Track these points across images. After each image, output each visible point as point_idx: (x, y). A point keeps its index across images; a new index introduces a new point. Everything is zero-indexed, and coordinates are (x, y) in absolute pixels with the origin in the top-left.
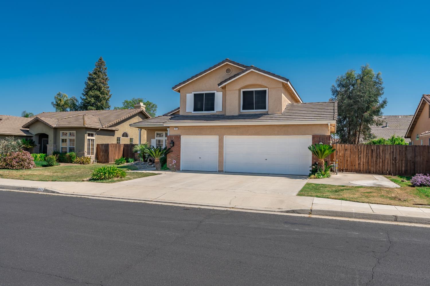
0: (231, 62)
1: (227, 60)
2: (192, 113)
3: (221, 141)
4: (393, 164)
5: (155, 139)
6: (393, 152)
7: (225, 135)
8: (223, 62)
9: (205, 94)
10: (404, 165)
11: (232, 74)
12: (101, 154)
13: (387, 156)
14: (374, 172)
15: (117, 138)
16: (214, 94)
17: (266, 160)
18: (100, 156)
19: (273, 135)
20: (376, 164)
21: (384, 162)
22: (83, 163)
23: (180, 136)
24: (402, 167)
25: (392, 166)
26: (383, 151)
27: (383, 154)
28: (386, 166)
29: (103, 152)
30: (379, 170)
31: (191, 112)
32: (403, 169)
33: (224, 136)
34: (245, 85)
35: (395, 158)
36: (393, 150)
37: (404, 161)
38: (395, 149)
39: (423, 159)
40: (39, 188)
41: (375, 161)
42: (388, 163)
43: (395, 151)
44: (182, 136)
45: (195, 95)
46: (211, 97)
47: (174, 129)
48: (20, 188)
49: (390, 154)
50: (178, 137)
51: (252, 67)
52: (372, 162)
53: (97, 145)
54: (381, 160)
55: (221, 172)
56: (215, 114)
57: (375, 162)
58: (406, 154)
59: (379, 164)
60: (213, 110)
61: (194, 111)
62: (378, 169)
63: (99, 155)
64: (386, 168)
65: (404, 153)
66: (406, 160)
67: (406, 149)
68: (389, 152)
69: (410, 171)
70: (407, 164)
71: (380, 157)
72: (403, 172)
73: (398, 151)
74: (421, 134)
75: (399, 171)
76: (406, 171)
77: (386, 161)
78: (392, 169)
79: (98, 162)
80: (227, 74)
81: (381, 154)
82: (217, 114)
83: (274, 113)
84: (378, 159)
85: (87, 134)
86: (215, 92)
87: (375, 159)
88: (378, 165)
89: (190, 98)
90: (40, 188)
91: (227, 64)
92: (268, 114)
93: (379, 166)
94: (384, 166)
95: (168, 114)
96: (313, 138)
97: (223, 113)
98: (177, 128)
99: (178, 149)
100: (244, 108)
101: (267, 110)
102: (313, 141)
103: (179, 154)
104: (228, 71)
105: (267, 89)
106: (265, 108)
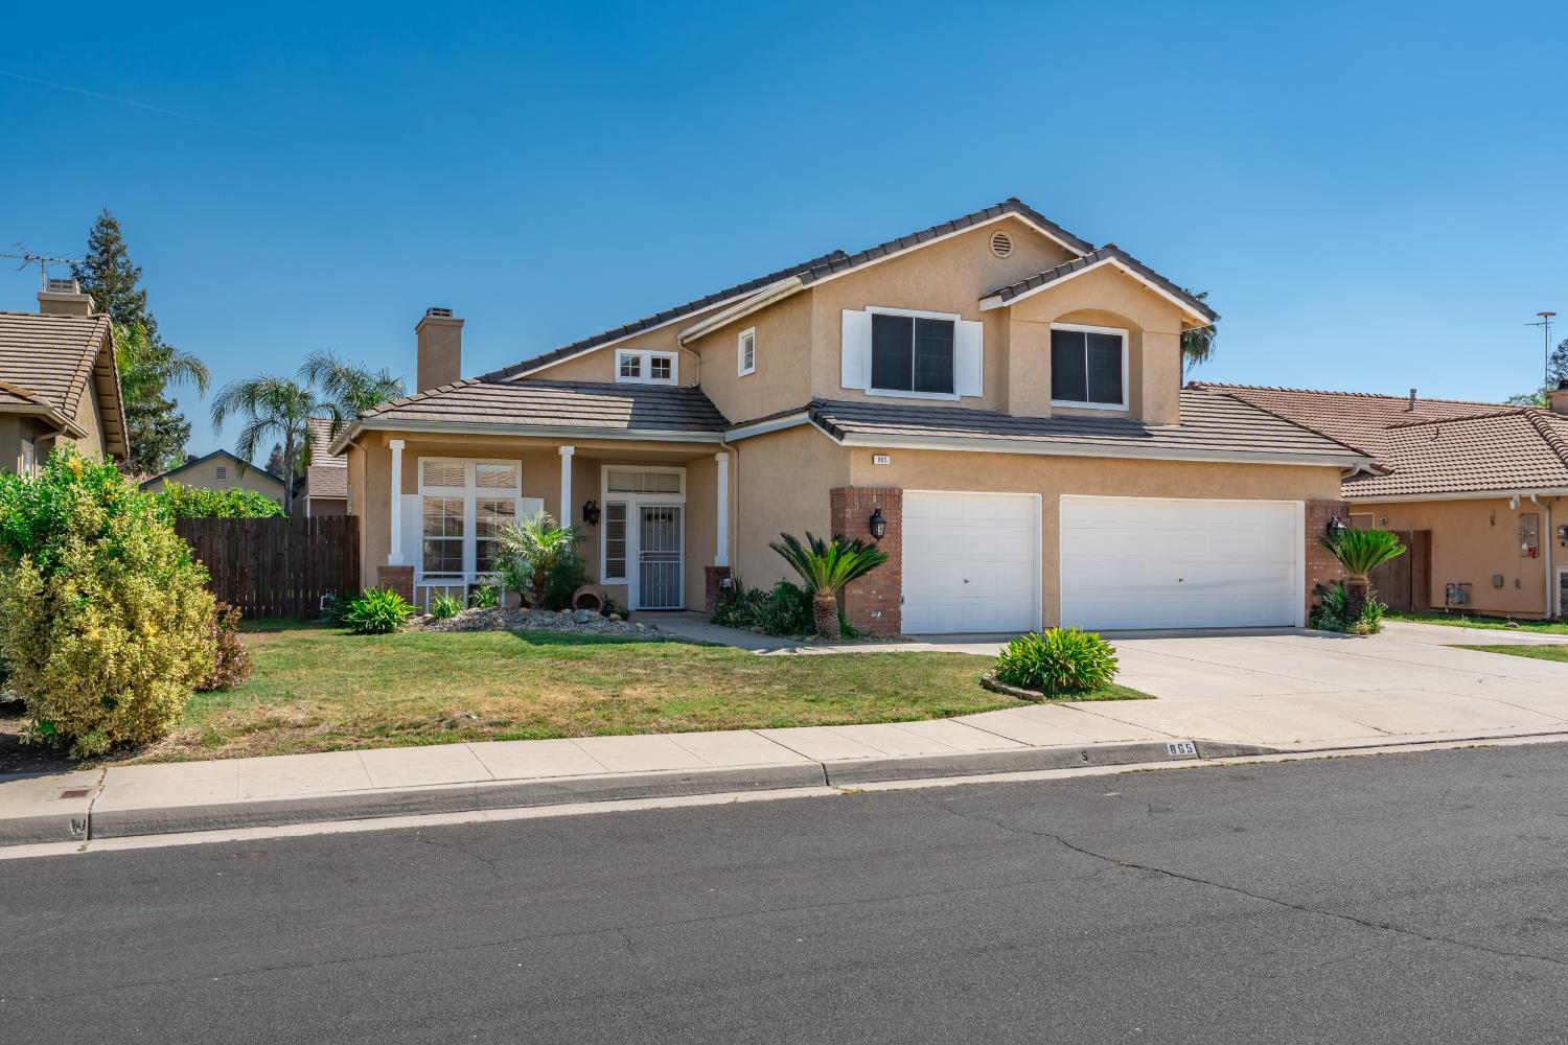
1: (1014, 203)
2: (866, 393)
3: (1050, 514)
7: (1065, 492)
8: (999, 210)
9: (916, 319)
11: (1012, 258)
16: (950, 325)
17: (1180, 581)
23: (901, 491)
31: (864, 390)
33: (1061, 496)
34: (1075, 308)
44: (903, 492)
45: (876, 318)
46: (940, 335)
47: (876, 461)
50: (893, 496)
51: (1112, 249)
56: (956, 406)
60: (949, 389)
61: (876, 384)
80: (996, 254)
82: (964, 406)
83: (1161, 421)
86: (956, 318)
89: (856, 328)
91: (1012, 219)
95: (508, 376)
96: (1311, 508)
97: (988, 406)
98: (888, 458)
99: (893, 545)
100: (1055, 395)
101: (1125, 407)
102: (1311, 519)
103: (897, 569)
104: (1002, 244)
105: (1124, 333)
106: (1119, 400)
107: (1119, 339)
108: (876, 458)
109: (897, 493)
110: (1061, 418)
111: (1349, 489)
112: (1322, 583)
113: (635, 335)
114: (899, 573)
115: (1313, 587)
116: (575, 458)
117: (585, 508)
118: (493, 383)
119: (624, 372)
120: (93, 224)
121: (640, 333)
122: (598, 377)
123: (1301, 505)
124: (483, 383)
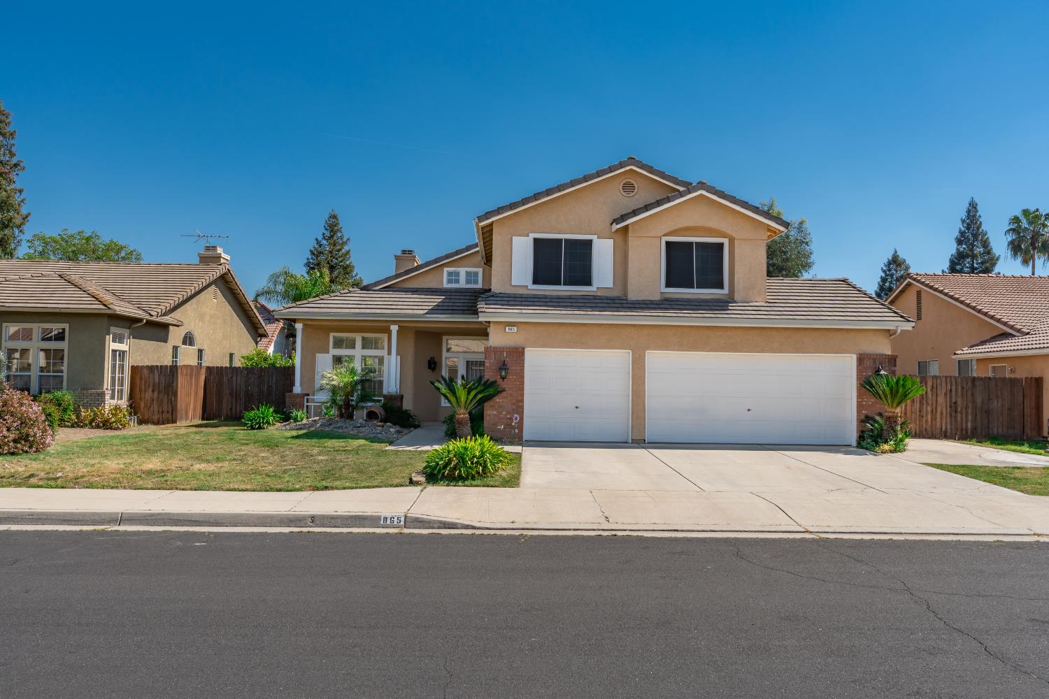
0: (643, 167)
1: (632, 160)
2: (529, 288)
3: (638, 363)
4: (951, 416)
5: (328, 352)
6: (951, 390)
7: (649, 348)
8: (621, 165)
9: (565, 240)
10: (970, 417)
11: (637, 197)
12: (148, 395)
13: (941, 399)
14: (917, 433)
15: (174, 347)
16: (590, 243)
17: (749, 410)
18: (142, 405)
19: (768, 352)
20: (920, 415)
21: (934, 411)
22: (104, 425)
23: (523, 349)
24: (967, 423)
25: (948, 420)
26: (932, 390)
27: (932, 395)
28: (938, 420)
29: (153, 391)
30: (926, 429)
31: (526, 286)
32: (969, 425)
33: (646, 352)
34: (679, 226)
35: (955, 403)
36: (951, 385)
37: (970, 410)
38: (954, 384)
39: (1002, 404)
40: (383, 515)
41: (918, 409)
42: (942, 414)
43: (954, 388)
44: (526, 349)
45: (536, 240)
46: (581, 249)
47: (507, 330)
48: (300, 520)
49: (946, 394)
50: (518, 353)
51: (701, 185)
52: (912, 412)
53: (132, 367)
54: (929, 408)
55: (639, 442)
56: (593, 294)
57: (918, 413)
58: (973, 395)
59: (927, 415)
60: (589, 283)
61: (535, 282)
62: (924, 427)
63: (141, 399)
64: (938, 424)
65: (969, 393)
66: (975, 408)
67: (974, 385)
68: (944, 391)
69: (982, 430)
70: (976, 415)
71: (927, 402)
72: (969, 432)
73: (960, 388)
74: (955, 354)
75: (962, 430)
76: (974, 429)
77: (939, 410)
78: (949, 427)
79: (141, 422)
80: (624, 194)
81: (930, 396)
82: (598, 294)
83: (749, 300)
84: (924, 406)
85: (111, 336)
86: (594, 238)
87: (918, 405)
88: (924, 419)
89: (523, 249)
90: (389, 515)
91: (632, 171)
92: (735, 302)
93: (927, 421)
94: (935, 419)
95: (376, 286)
96: (861, 360)
97: (616, 293)
98: (515, 328)
99: (518, 383)
100: (669, 284)
101: (726, 291)
102: (861, 367)
103: (520, 398)
104: (628, 187)
105: (726, 241)
106: (721, 286)
107: (721, 246)
108: (507, 328)
109: (520, 350)
110: (666, 300)
111: (996, 346)
112: (869, 415)
113: (451, 259)
114: (522, 401)
115: (863, 417)
116: (398, 332)
117: (429, 361)
118: (368, 290)
119: (449, 281)
120: (326, 216)
121: (455, 258)
122: (433, 285)
123: (854, 357)
124: (362, 290)
